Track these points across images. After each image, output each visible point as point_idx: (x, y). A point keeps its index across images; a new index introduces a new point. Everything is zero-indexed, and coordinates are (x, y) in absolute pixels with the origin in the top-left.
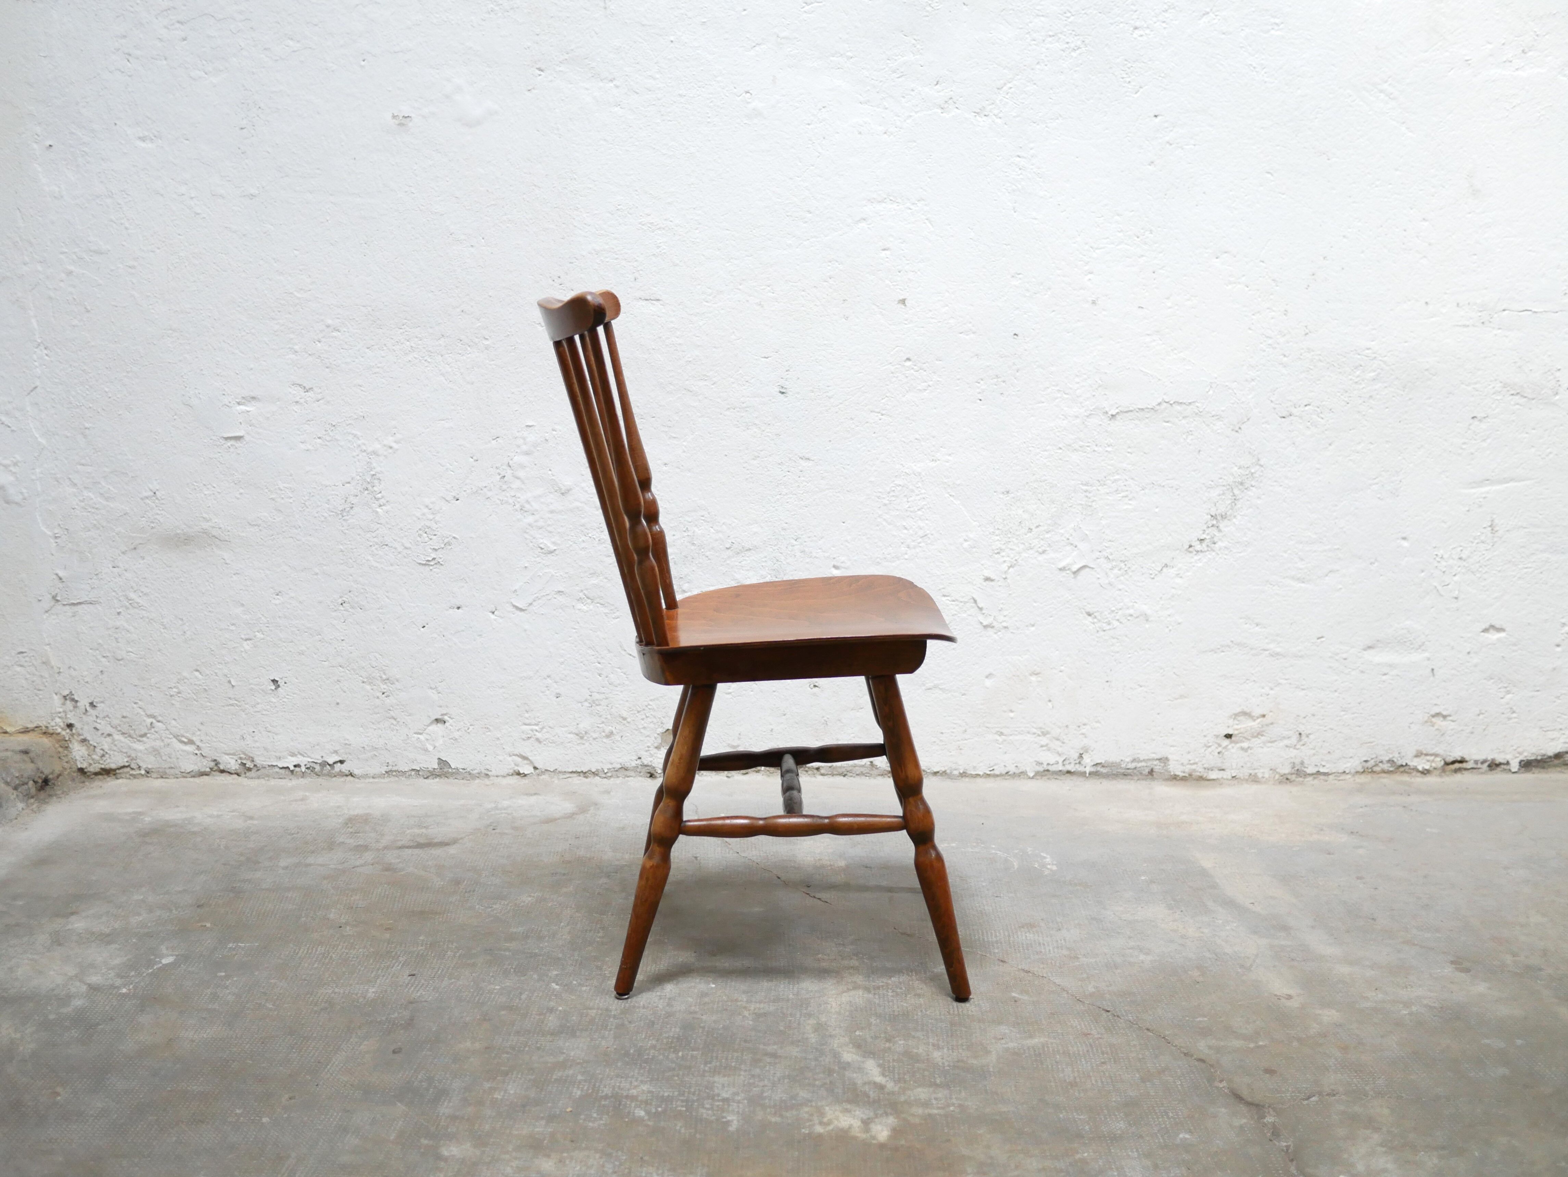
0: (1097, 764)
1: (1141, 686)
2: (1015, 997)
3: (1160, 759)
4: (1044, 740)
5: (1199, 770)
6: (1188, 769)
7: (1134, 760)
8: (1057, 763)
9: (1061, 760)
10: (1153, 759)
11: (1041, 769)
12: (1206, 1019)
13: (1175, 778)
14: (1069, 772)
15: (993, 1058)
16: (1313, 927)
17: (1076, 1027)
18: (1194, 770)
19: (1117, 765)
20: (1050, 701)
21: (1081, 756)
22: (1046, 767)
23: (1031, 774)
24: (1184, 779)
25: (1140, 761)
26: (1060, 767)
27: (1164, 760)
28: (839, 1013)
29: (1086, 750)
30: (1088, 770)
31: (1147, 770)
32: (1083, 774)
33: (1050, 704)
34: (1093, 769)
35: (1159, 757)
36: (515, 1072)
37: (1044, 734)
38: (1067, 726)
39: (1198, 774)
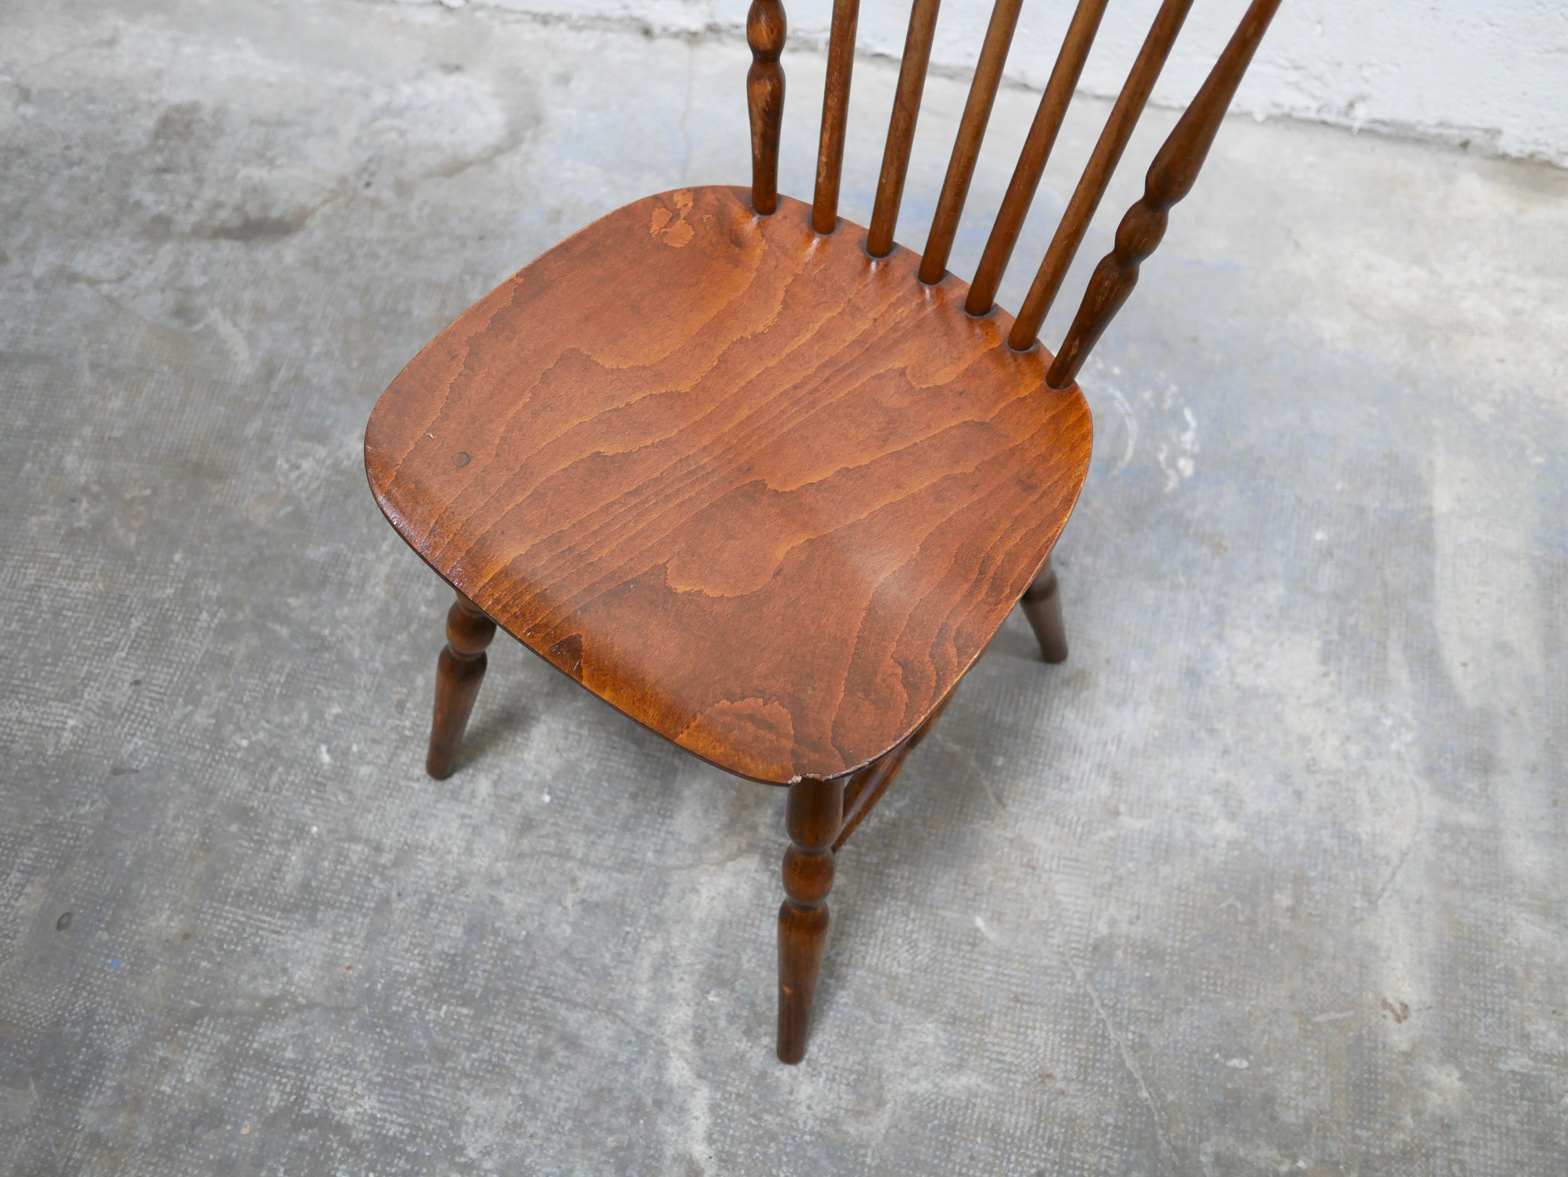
0: (1376, 121)
1: (1491, 25)
2: (977, 930)
3: (1487, 131)
4: (1294, 76)
5: (1550, 153)
6: (1530, 148)
7: (1441, 124)
8: (1308, 108)
9: (1314, 105)
10: (1476, 128)
11: (1277, 112)
12: (1245, 1064)
13: (1504, 157)
14: (1324, 123)
15: (882, 1121)
16: (1534, 770)
17: (1039, 1047)
18: (1541, 153)
19: (1411, 127)
20: (1320, 22)
21: (1351, 105)
22: (1286, 110)
23: (1259, 117)
24: (1518, 161)
25: (1450, 126)
26: (1312, 115)
27: (1494, 133)
28: (703, 927)
29: (1363, 98)
30: (1357, 125)
31: (1457, 141)
32: (1348, 129)
33: (1319, 29)
34: (1367, 126)
35: (1487, 125)
36: (206, 1020)
37: (1296, 68)
38: (1339, 64)
39: (1546, 158)
